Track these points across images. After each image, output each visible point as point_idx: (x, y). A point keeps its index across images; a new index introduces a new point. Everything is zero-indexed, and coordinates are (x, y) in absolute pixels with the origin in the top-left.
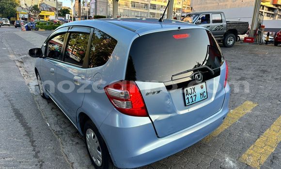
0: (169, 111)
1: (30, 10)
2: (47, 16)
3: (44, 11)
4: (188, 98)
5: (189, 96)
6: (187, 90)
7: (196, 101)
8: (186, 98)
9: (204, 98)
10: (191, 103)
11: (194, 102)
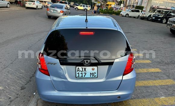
0: (62, 77)
1: (102, 1)
2: (110, 5)
3: (110, 1)
4: (79, 73)
5: (80, 72)
6: (78, 68)
7: (85, 77)
8: (77, 73)
9: (93, 77)
10: (80, 77)
11: (83, 77)
